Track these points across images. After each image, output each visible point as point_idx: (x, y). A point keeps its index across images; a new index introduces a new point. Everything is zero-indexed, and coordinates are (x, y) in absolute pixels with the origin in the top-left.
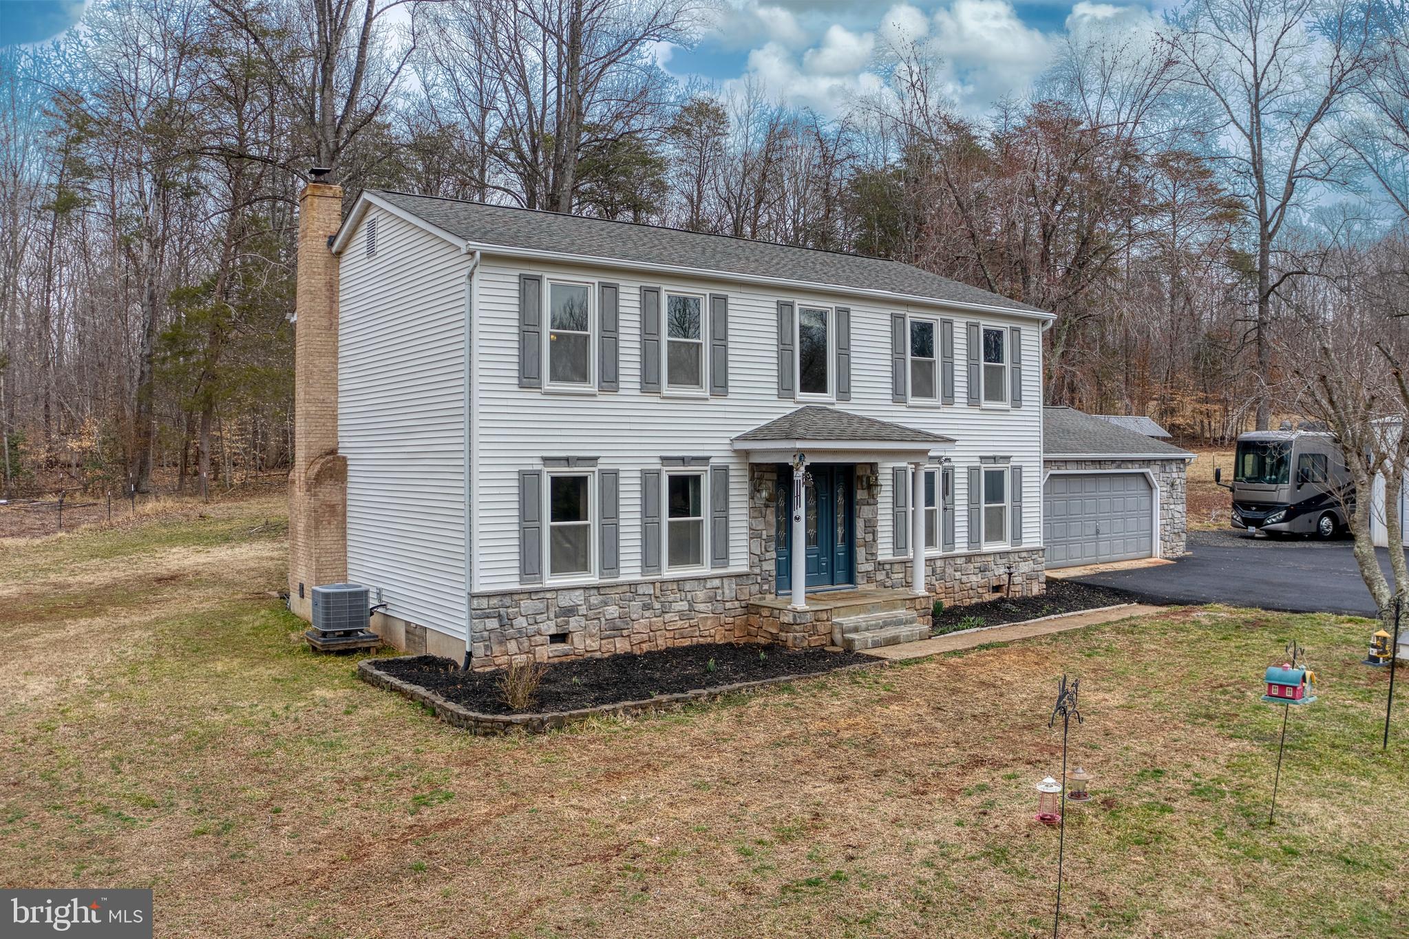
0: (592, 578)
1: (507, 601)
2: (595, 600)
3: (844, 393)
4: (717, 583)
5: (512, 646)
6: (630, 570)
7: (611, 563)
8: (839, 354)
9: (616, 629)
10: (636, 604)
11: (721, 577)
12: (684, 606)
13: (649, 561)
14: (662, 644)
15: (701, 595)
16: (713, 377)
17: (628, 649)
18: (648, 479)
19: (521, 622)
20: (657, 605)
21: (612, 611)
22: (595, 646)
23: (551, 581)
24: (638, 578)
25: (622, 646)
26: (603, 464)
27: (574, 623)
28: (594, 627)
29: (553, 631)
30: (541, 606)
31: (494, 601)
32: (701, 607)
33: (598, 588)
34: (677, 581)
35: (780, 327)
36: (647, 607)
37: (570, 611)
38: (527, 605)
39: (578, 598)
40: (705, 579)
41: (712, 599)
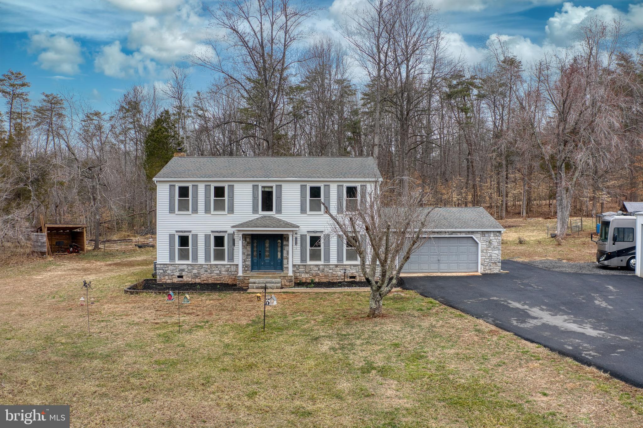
0: (190, 262)
1: (165, 266)
2: (190, 268)
3: (279, 211)
4: (229, 266)
5: (167, 277)
6: (201, 260)
7: (195, 258)
8: (276, 199)
9: (196, 276)
10: (203, 270)
11: (231, 265)
12: (218, 272)
13: (207, 258)
14: (210, 281)
15: (223, 269)
16: (228, 208)
17: (200, 282)
18: (207, 237)
19: (169, 272)
20: (209, 271)
21: (195, 271)
22: (190, 280)
23: (177, 262)
24: (204, 263)
25: (198, 281)
26: (193, 233)
27: (184, 274)
28: (190, 275)
29: (178, 275)
30: (174, 268)
31: (162, 266)
32: (224, 273)
33: (191, 265)
34: (216, 265)
35: (253, 192)
36: (206, 271)
37: (183, 270)
38: (170, 267)
39: (185, 267)
40: (225, 265)
41: (227, 271)
